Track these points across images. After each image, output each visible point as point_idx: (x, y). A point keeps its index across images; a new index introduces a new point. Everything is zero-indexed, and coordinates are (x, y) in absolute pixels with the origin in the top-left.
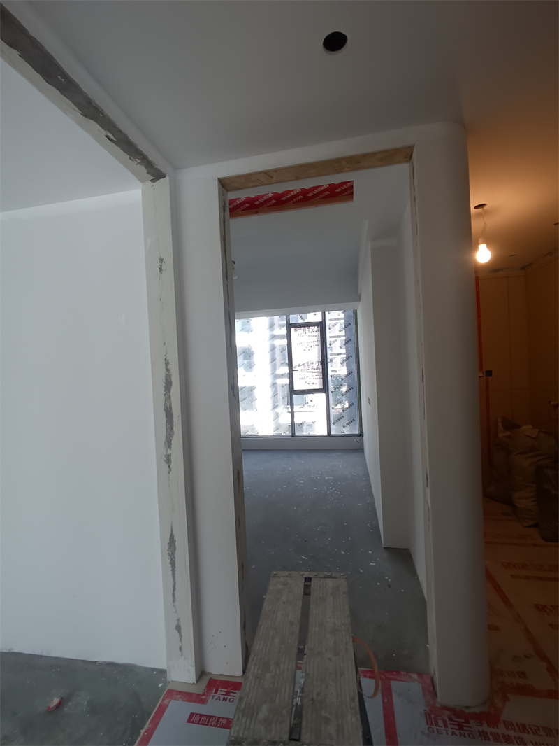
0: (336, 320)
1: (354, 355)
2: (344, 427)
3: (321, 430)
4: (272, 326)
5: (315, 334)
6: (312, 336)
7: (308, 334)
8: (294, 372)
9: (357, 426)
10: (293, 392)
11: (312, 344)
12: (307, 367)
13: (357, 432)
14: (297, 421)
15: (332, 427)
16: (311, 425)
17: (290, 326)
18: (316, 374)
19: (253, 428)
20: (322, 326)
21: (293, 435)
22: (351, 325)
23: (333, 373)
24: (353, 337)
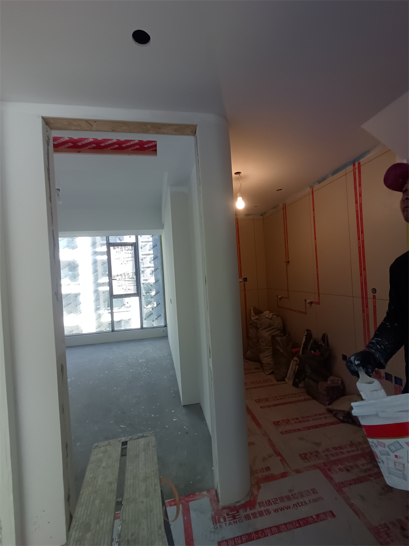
0: (146, 242)
1: (160, 268)
2: (153, 321)
3: (135, 324)
4: (94, 244)
5: (130, 252)
6: (128, 253)
7: (124, 251)
8: (113, 281)
9: (163, 320)
10: (112, 296)
11: (128, 259)
12: (124, 277)
13: (163, 324)
14: (116, 319)
15: (145, 322)
16: (128, 321)
17: (109, 245)
18: (131, 282)
19: (77, 327)
20: (135, 246)
21: (113, 331)
22: (157, 246)
23: (144, 282)
24: (159, 255)
